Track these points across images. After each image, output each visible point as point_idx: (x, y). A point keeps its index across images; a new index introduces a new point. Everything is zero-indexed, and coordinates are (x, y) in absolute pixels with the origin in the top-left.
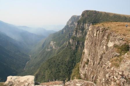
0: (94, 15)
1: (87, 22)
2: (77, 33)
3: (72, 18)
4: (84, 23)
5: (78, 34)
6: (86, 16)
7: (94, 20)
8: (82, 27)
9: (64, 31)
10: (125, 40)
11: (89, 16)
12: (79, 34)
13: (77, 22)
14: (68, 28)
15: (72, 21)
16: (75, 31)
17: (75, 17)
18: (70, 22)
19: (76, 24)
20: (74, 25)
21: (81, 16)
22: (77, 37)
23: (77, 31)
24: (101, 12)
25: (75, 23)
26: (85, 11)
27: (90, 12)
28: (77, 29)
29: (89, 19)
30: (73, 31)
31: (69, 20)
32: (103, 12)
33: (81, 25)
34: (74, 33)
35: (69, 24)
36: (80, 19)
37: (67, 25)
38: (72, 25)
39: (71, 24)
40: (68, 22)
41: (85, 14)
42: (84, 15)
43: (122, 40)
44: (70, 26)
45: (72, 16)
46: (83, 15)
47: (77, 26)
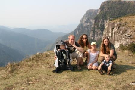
0: (119, 6)
1: (109, 18)
2: (95, 34)
3: (87, 13)
4: (103, 20)
5: (95, 36)
6: (106, 9)
7: (119, 14)
8: (101, 25)
9: (77, 32)
10: (133, 38)
11: (110, 8)
12: (97, 35)
13: (95, 19)
14: (82, 27)
15: (87, 18)
16: (91, 32)
17: (92, 12)
18: (85, 20)
19: (93, 22)
20: (91, 23)
21: (100, 10)
22: (95, 39)
23: (94, 32)
24: (129, 2)
25: (91, 20)
26: (104, 2)
27: (112, 3)
28: (94, 28)
29: (111, 13)
30: (89, 32)
31: (84, 17)
32: (131, 1)
33: (100, 23)
34: (91, 35)
35: (83, 23)
36: (98, 13)
37: (80, 23)
38: (88, 24)
39: (86, 22)
40: (82, 20)
41: (105, 6)
42: (104, 8)
43: (130, 38)
44: (84, 25)
45: (88, 11)
46: (102, 8)
47: (95, 24)
